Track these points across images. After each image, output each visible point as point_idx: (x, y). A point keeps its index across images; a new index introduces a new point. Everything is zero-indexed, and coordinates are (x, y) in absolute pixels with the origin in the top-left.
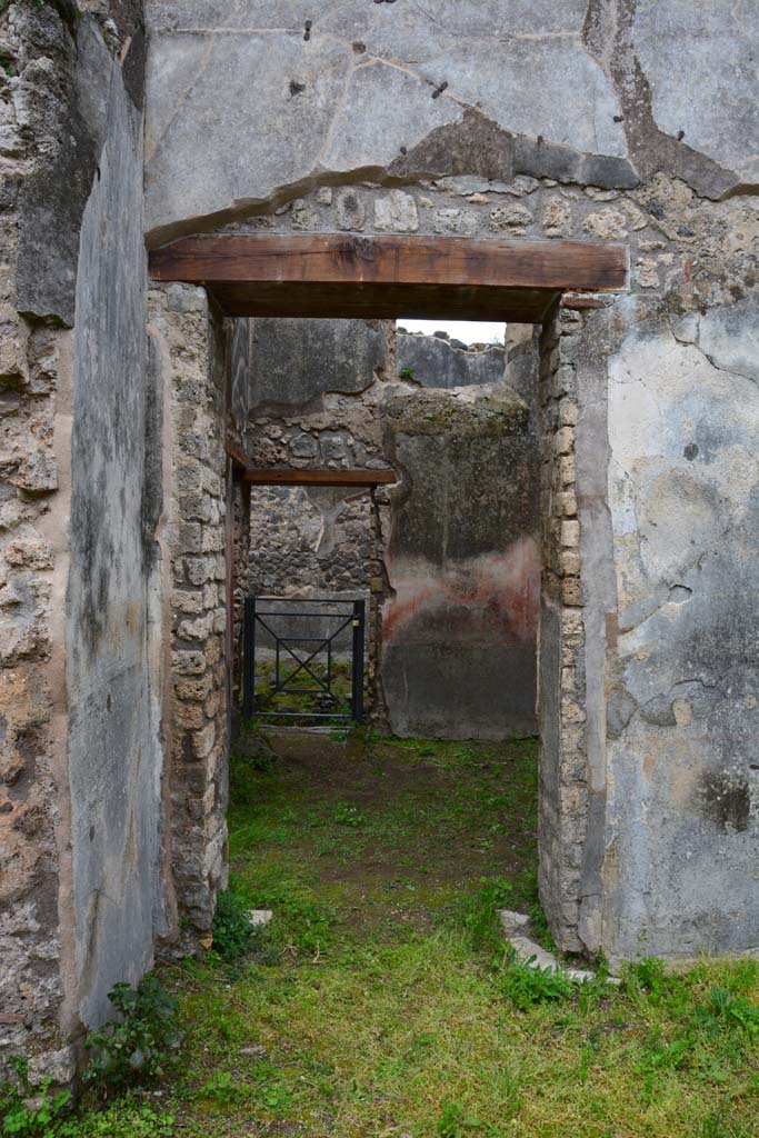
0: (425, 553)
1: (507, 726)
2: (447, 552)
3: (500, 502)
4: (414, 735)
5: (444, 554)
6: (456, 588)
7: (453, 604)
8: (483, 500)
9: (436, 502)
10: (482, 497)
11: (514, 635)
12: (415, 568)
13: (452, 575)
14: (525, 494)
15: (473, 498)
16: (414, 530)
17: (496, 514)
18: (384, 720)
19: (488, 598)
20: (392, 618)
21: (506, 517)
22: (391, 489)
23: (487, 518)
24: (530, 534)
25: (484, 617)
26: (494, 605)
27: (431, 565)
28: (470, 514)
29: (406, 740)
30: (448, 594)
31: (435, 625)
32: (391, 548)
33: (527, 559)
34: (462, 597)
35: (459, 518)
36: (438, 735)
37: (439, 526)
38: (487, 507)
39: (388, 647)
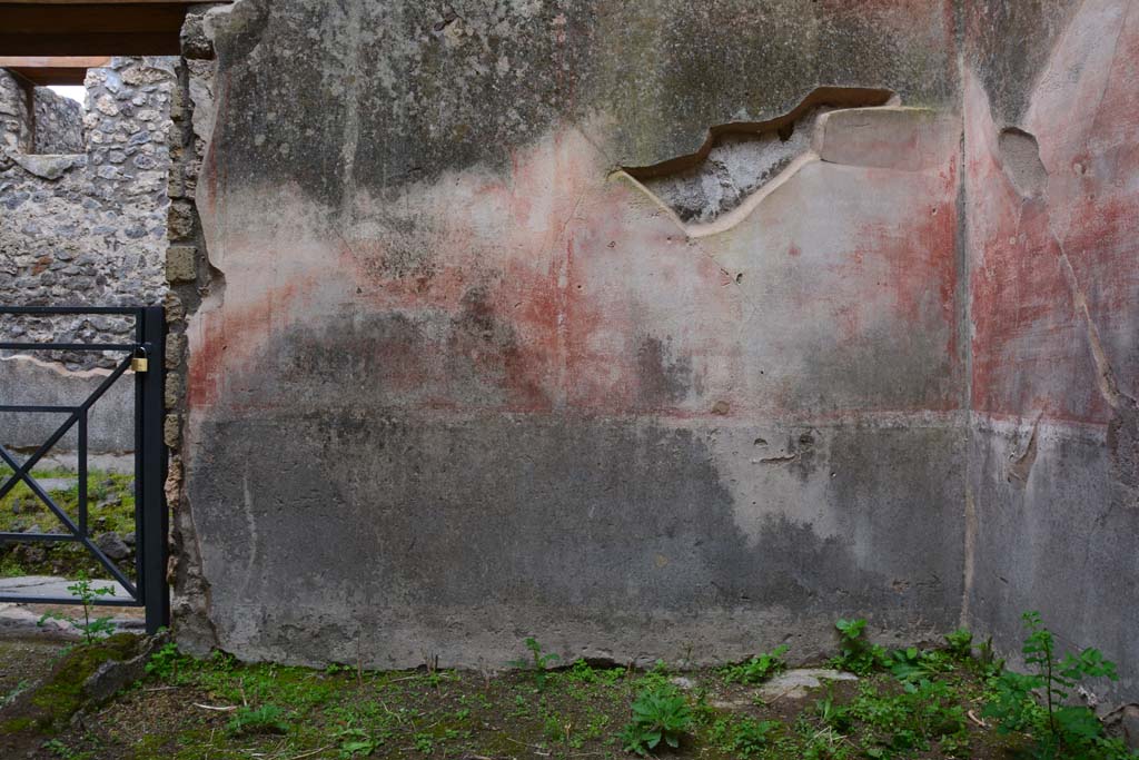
0: (298, 177)
1: (518, 633)
2: (355, 172)
3: (494, 41)
4: (278, 655)
5: (347, 178)
6: (378, 265)
7: (371, 309)
8: (451, 36)
9: (328, 44)
10: (448, 30)
11: (533, 390)
12: (272, 215)
13: (368, 231)
14: (561, 20)
15: (425, 30)
16: (271, 116)
17: (483, 70)
18: (201, 614)
19: (464, 290)
20: (213, 349)
21: (509, 77)
22: (217, 17)
23: (460, 81)
24: (572, 118)
25: (452, 342)
26: (479, 312)
27: (313, 207)
28: (416, 72)
29: (255, 667)
30: (358, 281)
31: (322, 364)
32: (213, 165)
33: (566, 187)
34: (395, 289)
35: (388, 83)
36: (337, 655)
37: (336, 104)
38: (460, 54)
39: (205, 424)
